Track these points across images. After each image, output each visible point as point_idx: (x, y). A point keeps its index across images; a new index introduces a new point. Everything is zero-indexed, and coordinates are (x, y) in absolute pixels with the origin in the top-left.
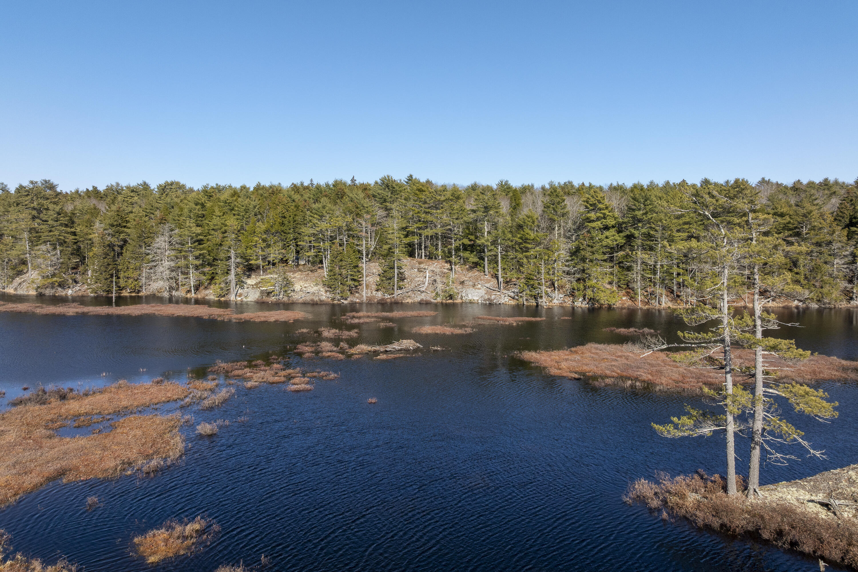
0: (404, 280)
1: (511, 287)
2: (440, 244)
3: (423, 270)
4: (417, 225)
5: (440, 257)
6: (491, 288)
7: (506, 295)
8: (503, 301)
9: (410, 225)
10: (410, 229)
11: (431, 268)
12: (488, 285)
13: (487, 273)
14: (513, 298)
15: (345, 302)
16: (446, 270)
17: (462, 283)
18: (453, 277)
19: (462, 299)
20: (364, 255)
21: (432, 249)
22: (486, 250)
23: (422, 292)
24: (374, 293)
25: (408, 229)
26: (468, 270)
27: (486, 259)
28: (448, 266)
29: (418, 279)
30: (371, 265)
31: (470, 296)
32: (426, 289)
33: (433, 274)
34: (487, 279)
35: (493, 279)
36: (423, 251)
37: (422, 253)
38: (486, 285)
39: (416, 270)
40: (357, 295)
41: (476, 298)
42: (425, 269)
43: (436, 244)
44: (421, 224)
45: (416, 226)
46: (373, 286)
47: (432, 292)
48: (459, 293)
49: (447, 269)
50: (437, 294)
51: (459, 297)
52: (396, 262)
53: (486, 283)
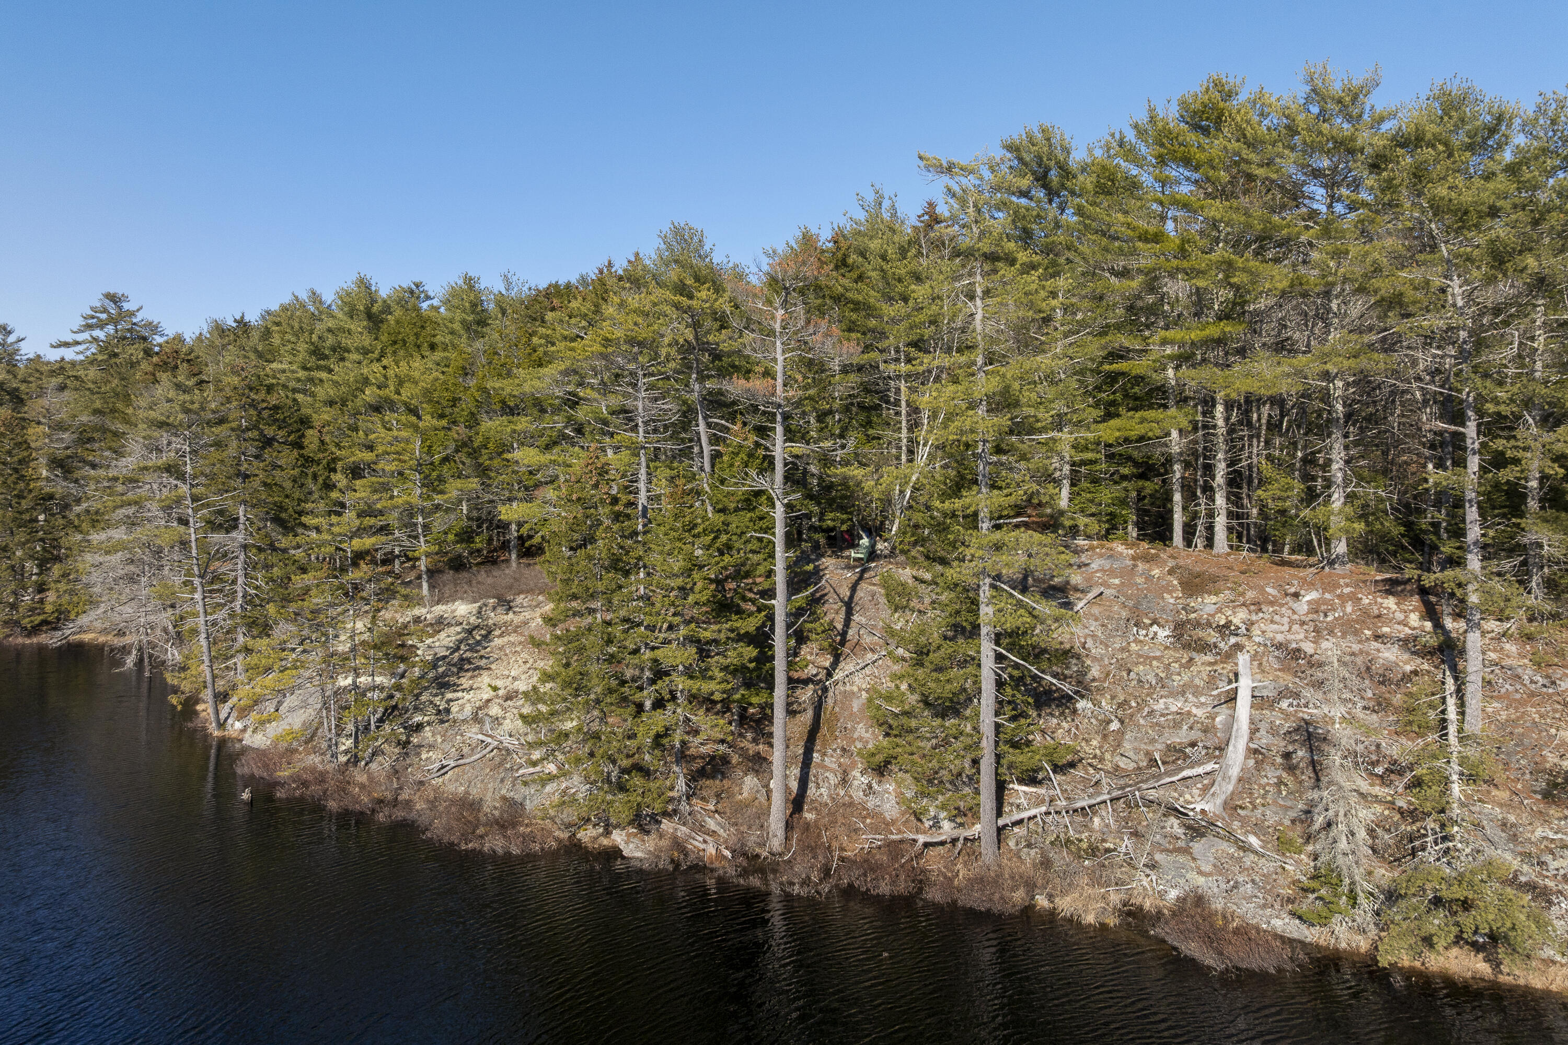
0: (1073, 697)
2: (1338, 456)
3: (1212, 637)
5: (1341, 548)
11: (1278, 626)
15: (636, 849)
16: (1391, 654)
18: (1474, 724)
21: (1279, 488)
23: (1199, 827)
24: (859, 779)
28: (1406, 616)
29: (1176, 705)
32: (1231, 806)
33: (1288, 680)
36: (1220, 501)
37: (1211, 515)
39: (1163, 633)
42: (1225, 629)
43: (1309, 460)
46: (861, 729)
47: (1283, 844)
49: (1406, 643)
52: (984, 592)
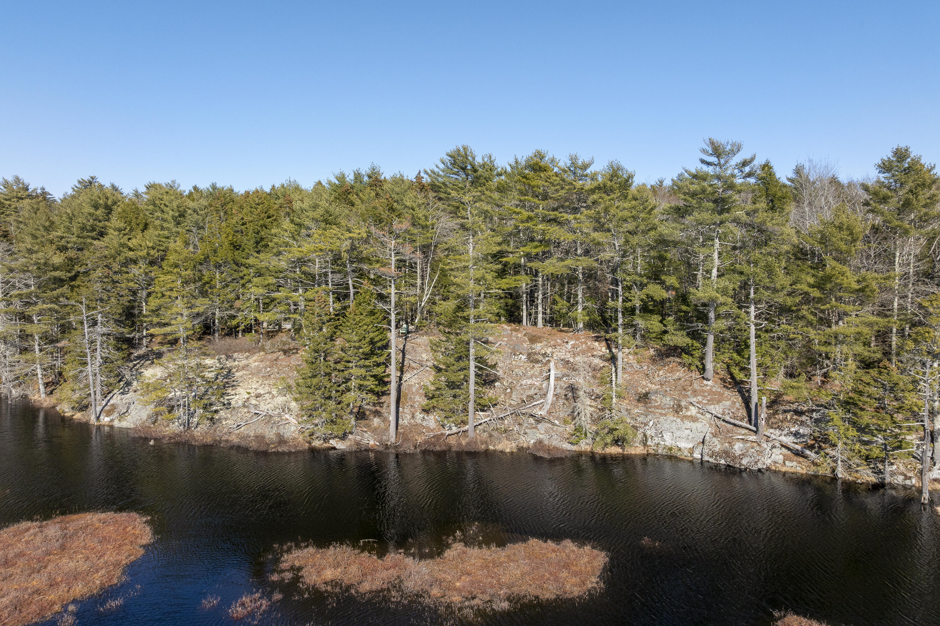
0: (493, 381)
1: (784, 420)
2: (580, 293)
3: (540, 358)
4: (527, 249)
5: (581, 325)
6: (727, 418)
7: (777, 445)
8: (768, 462)
9: (510, 250)
10: (511, 259)
11: (562, 353)
12: (717, 409)
13: (710, 372)
14: (798, 454)
15: (341, 445)
16: (597, 361)
17: (644, 398)
18: (620, 381)
19: (645, 445)
20: (393, 324)
21: (562, 305)
22: (712, 315)
23: (539, 420)
24: (419, 416)
25: (504, 260)
26: (653, 360)
27: (711, 339)
28: (601, 348)
29: (529, 382)
30: (418, 340)
31: (667, 436)
32: (549, 413)
33: (565, 371)
34: (711, 392)
35: (727, 393)
36: (540, 308)
37: (536, 313)
38: (711, 408)
39: (524, 357)
40: (376, 421)
41: (685, 445)
42: (545, 355)
43: (572, 295)
44: (536, 247)
45: (522, 250)
46: (417, 398)
47: (565, 422)
48: (635, 428)
49: (601, 357)
50: (578, 429)
51: (640, 436)
52: (472, 344)
53: (711, 402)
